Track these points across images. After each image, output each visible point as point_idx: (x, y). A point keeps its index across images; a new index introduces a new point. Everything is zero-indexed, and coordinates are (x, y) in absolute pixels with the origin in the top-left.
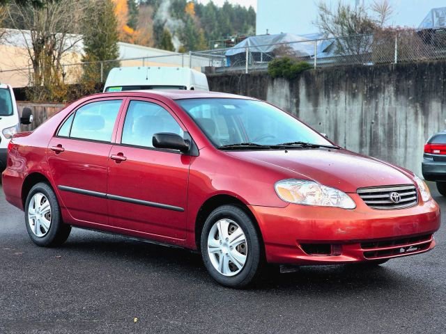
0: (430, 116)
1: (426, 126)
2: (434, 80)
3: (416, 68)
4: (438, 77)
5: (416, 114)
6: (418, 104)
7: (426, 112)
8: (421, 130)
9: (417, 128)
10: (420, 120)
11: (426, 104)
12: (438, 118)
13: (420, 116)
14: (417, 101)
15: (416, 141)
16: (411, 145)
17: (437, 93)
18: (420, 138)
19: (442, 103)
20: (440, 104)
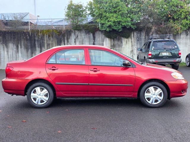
0: (9, 48)
1: (8, 52)
2: (10, 37)
3: (3, 33)
4: (11, 36)
5: (4, 48)
6: (4, 45)
7: (7, 47)
8: (6, 53)
9: (4, 52)
10: (5, 50)
11: (7, 45)
12: (12, 49)
13: (5, 48)
14: (4, 44)
15: (4, 57)
16: (2, 58)
17: (11, 41)
18: (6, 55)
19: (13, 44)
20: (12, 44)
